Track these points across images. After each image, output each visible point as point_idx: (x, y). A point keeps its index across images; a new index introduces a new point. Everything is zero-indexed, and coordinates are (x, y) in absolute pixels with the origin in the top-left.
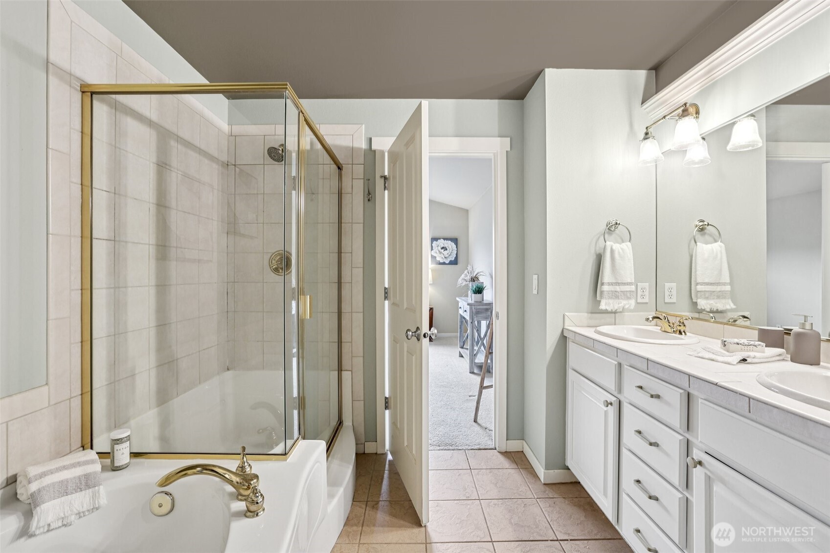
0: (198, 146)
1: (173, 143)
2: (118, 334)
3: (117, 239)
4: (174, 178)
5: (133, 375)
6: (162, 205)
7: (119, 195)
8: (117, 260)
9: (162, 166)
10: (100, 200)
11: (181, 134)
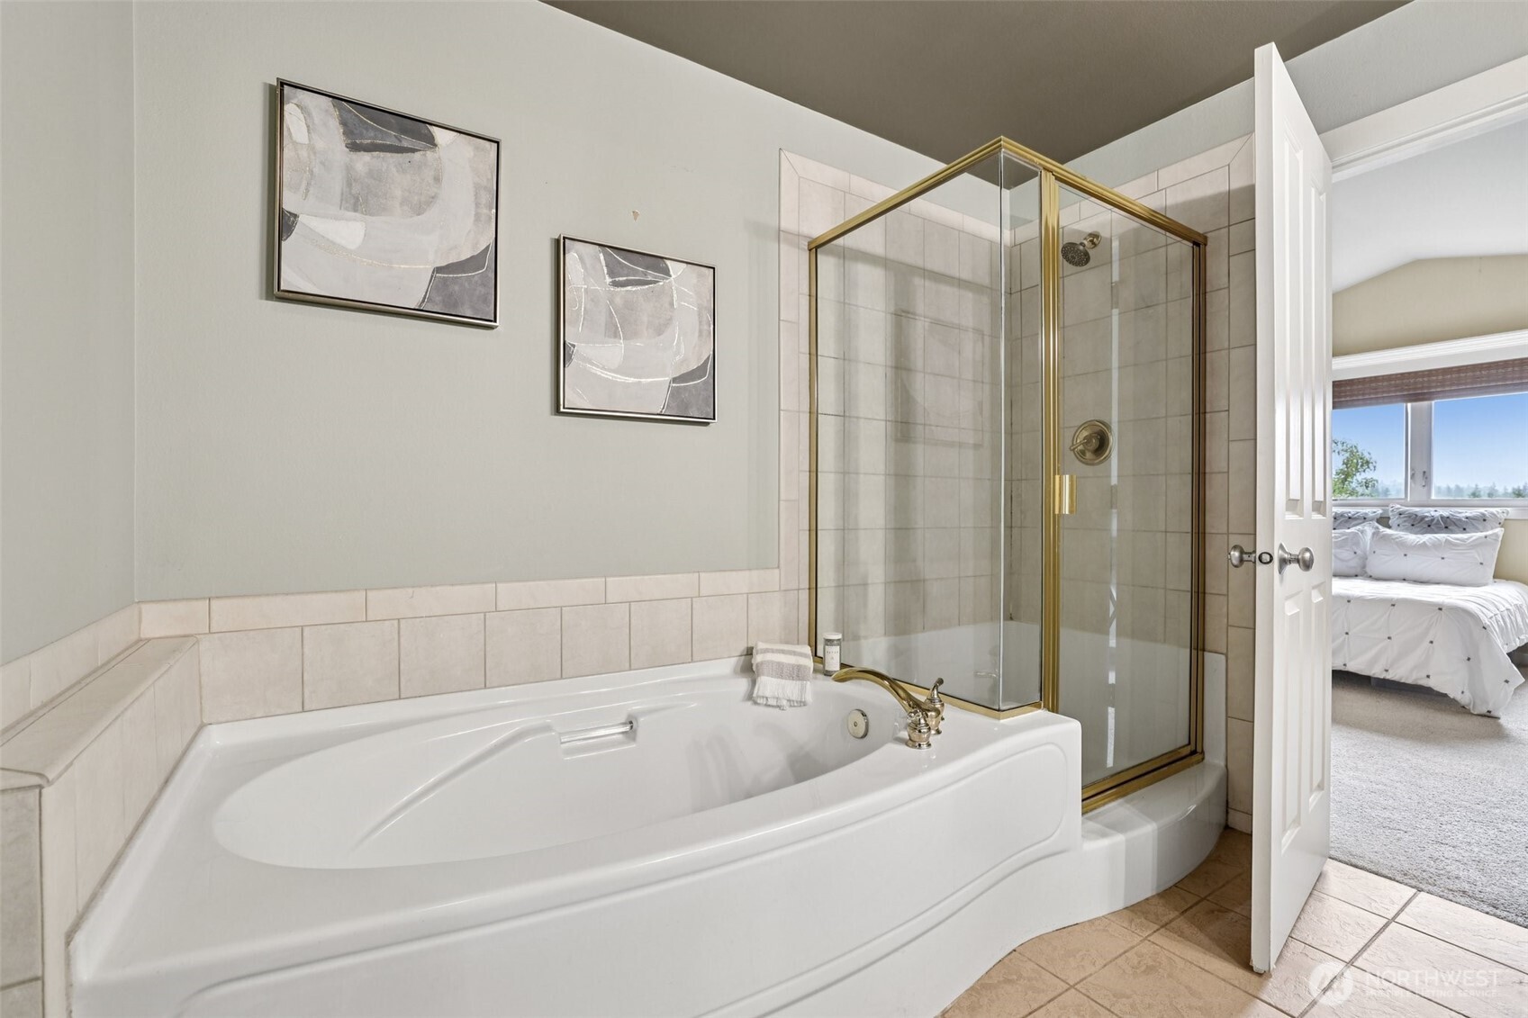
0: (957, 275)
1: (918, 281)
2: (846, 529)
3: (847, 414)
4: (919, 328)
5: (865, 585)
6: (901, 367)
7: (850, 360)
8: (846, 441)
9: (901, 317)
10: (827, 367)
11: (929, 266)
